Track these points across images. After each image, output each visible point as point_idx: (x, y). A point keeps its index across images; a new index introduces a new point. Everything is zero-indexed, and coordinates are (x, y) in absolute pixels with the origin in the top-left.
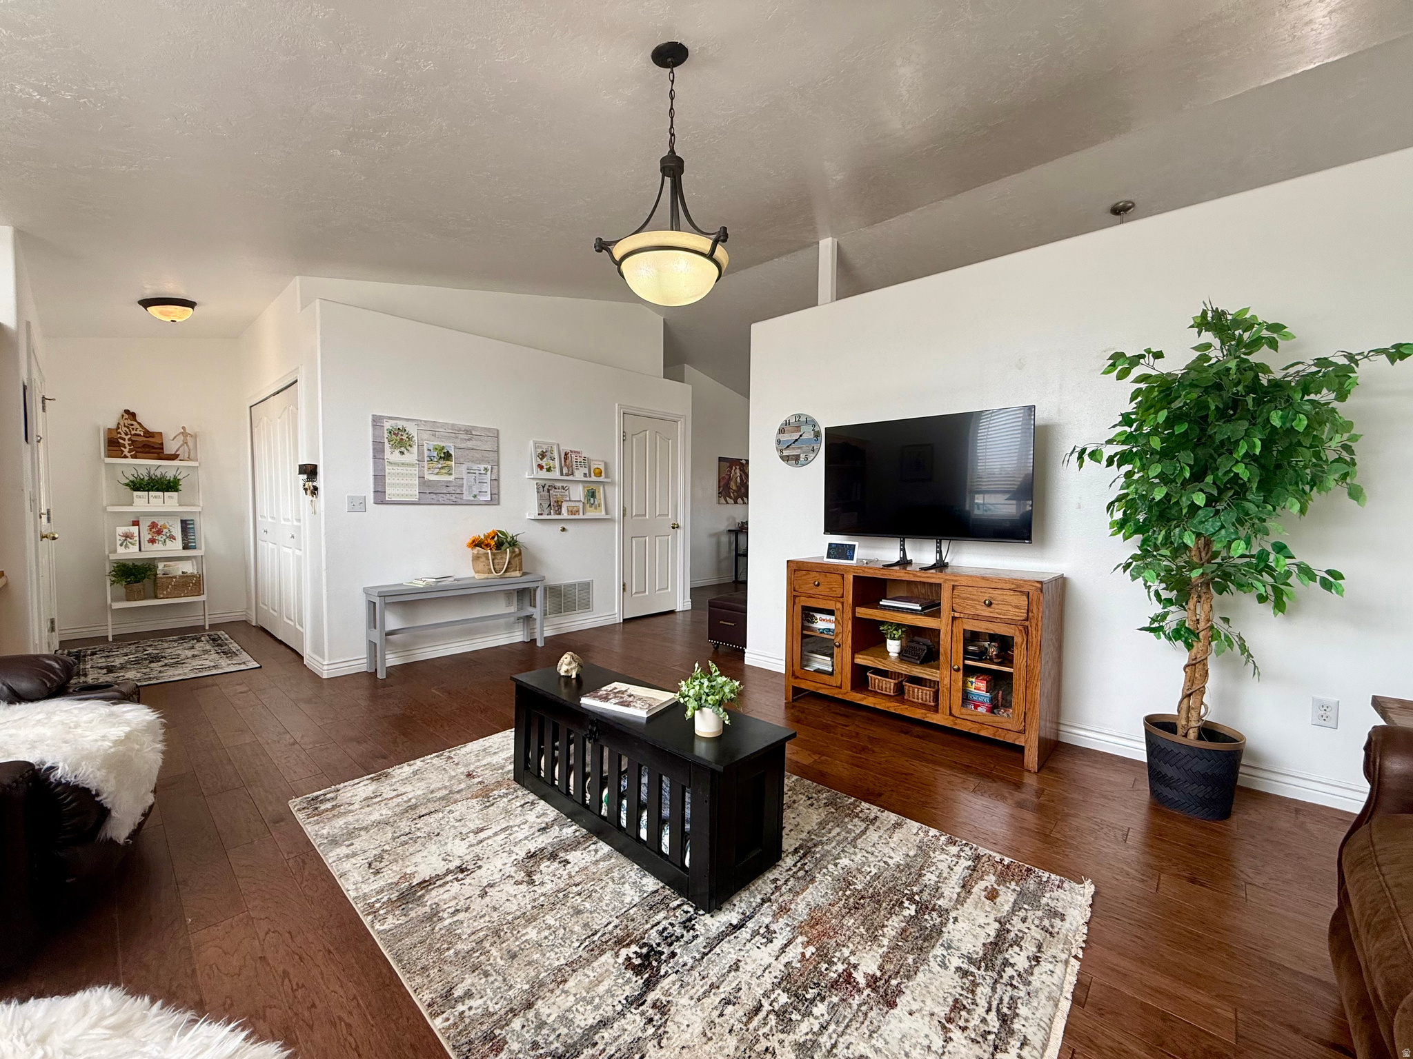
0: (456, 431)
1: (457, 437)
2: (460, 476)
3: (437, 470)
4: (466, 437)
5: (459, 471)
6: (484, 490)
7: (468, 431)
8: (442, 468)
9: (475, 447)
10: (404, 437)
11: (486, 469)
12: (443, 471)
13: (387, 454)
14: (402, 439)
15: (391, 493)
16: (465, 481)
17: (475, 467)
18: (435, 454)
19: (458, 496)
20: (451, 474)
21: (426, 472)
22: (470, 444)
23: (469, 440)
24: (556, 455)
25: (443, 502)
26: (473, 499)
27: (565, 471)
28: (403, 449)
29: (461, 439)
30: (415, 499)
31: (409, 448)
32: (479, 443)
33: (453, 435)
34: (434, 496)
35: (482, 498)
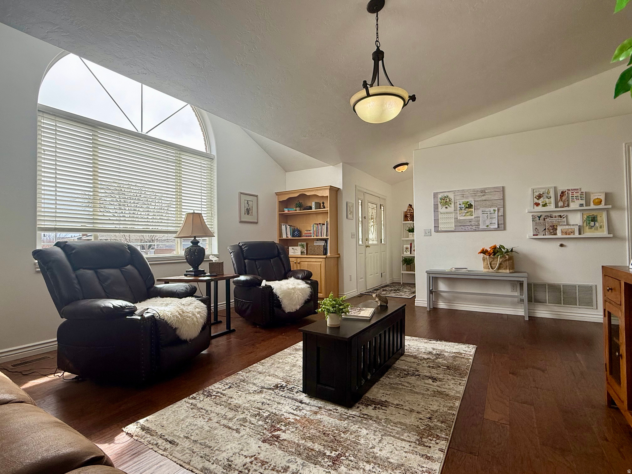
0: (475, 193)
1: (476, 195)
2: (478, 216)
3: (464, 214)
4: (481, 194)
5: (477, 213)
6: (493, 222)
7: (483, 191)
8: (467, 212)
9: (487, 199)
10: (448, 200)
11: (494, 210)
12: (468, 214)
13: (440, 210)
14: (447, 201)
15: (441, 227)
16: (480, 218)
17: (487, 210)
18: (463, 206)
19: (476, 226)
20: (472, 215)
21: (458, 216)
22: (484, 198)
23: (483, 196)
24: (552, 194)
25: (468, 230)
26: (486, 227)
27: (560, 204)
28: (447, 206)
29: (479, 196)
30: (453, 229)
31: (450, 205)
32: (489, 196)
33: (474, 195)
34: (463, 227)
35: (492, 227)
